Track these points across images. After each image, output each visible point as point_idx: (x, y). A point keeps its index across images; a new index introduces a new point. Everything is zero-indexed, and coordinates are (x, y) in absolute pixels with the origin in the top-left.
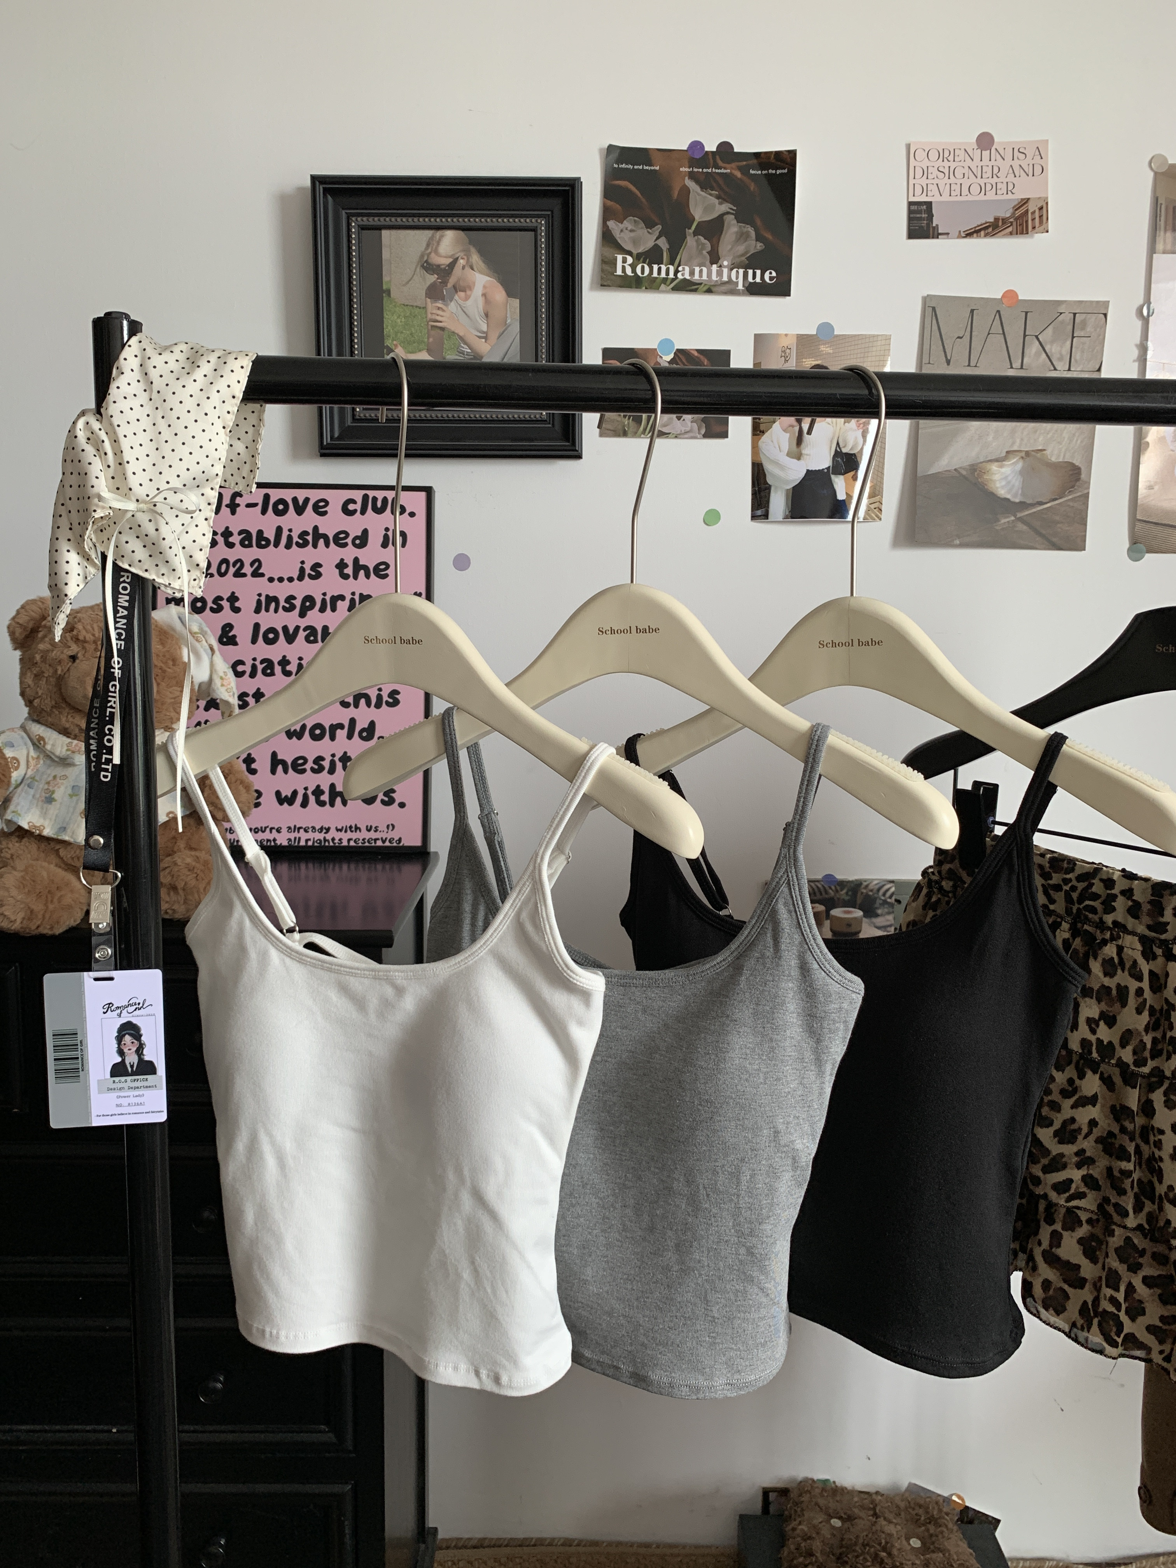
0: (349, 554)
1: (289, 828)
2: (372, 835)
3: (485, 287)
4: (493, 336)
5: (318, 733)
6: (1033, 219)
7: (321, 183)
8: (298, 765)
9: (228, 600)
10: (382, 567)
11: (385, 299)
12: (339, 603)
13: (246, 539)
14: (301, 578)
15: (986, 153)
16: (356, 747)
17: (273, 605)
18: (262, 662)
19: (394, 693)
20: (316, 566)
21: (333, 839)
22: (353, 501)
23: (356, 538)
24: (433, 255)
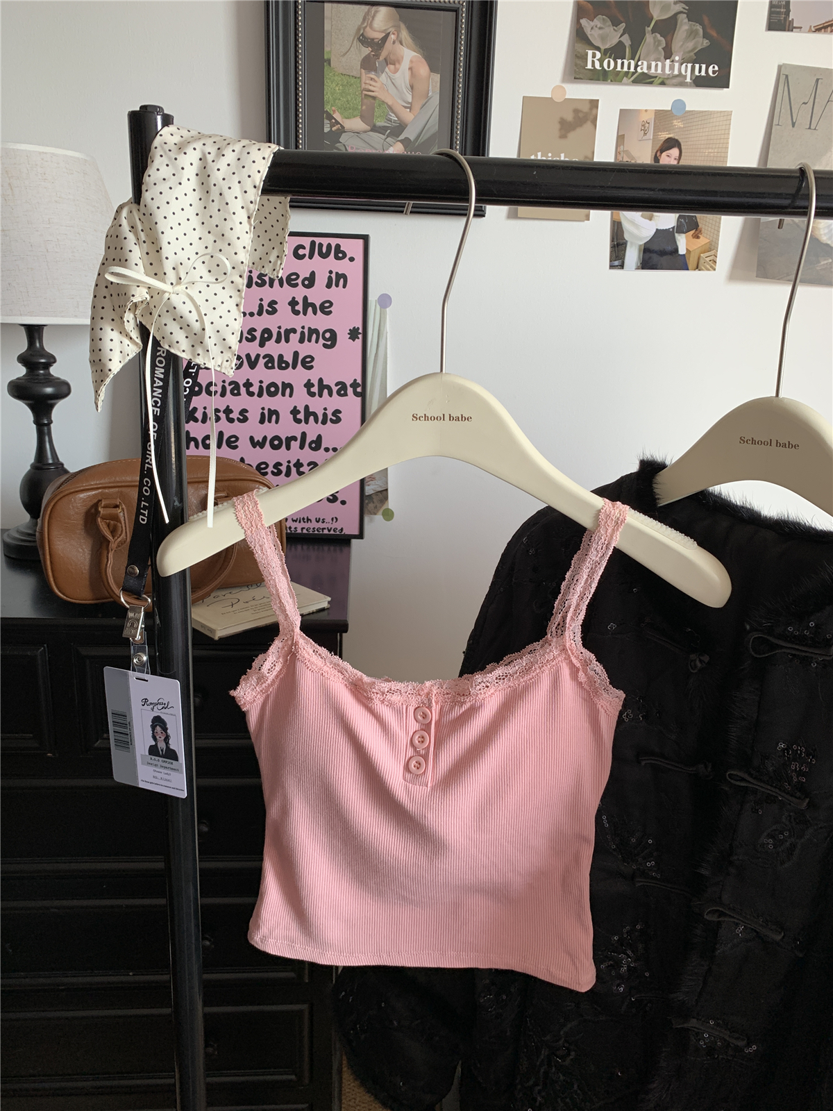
0: (300, 293)
2: (321, 525)
3: (411, 61)
4: (417, 107)
5: (276, 443)
10: (327, 305)
11: (326, 68)
12: (292, 335)
14: (260, 313)
16: (307, 455)
18: (230, 384)
19: (337, 412)
20: (273, 303)
21: (290, 528)
22: (303, 247)
23: (305, 279)
24: (368, 29)
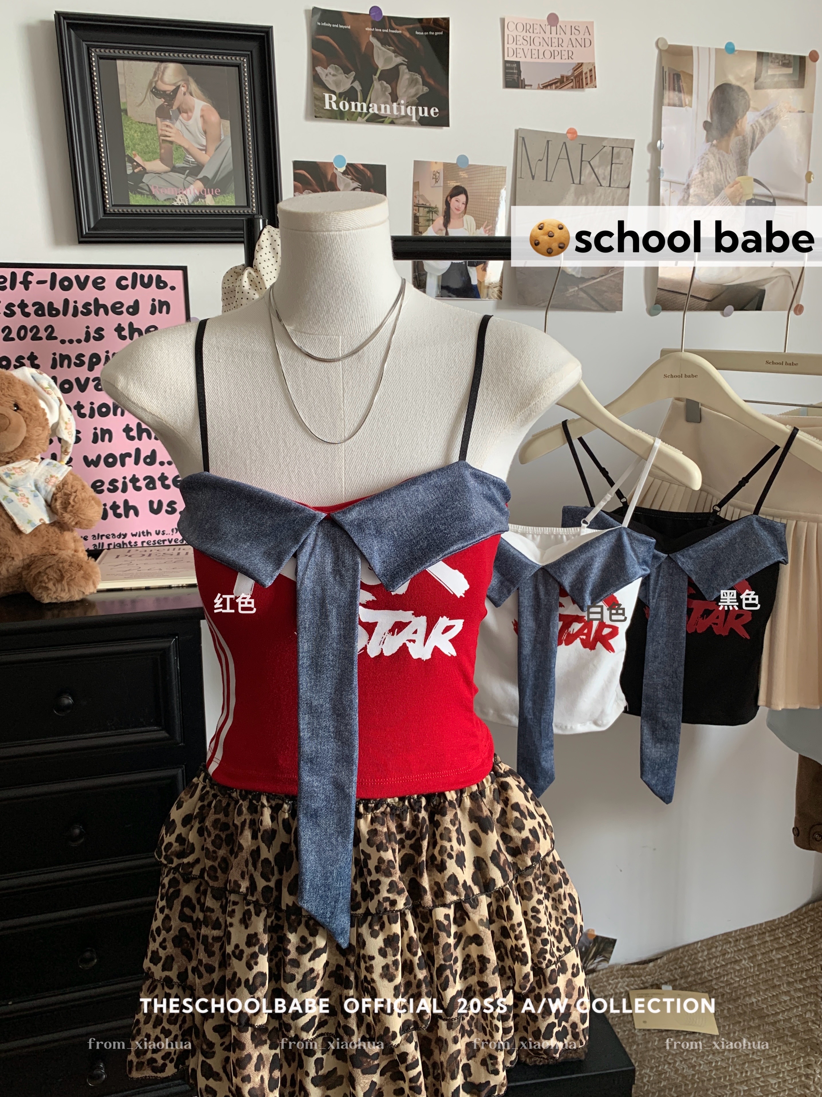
3: (202, 110)
4: (211, 149)
6: (586, 78)
7: (64, 18)
11: (123, 117)
14: (87, 339)
15: (554, 28)
17: (66, 362)
20: (99, 330)
22: (125, 279)
24: (159, 82)
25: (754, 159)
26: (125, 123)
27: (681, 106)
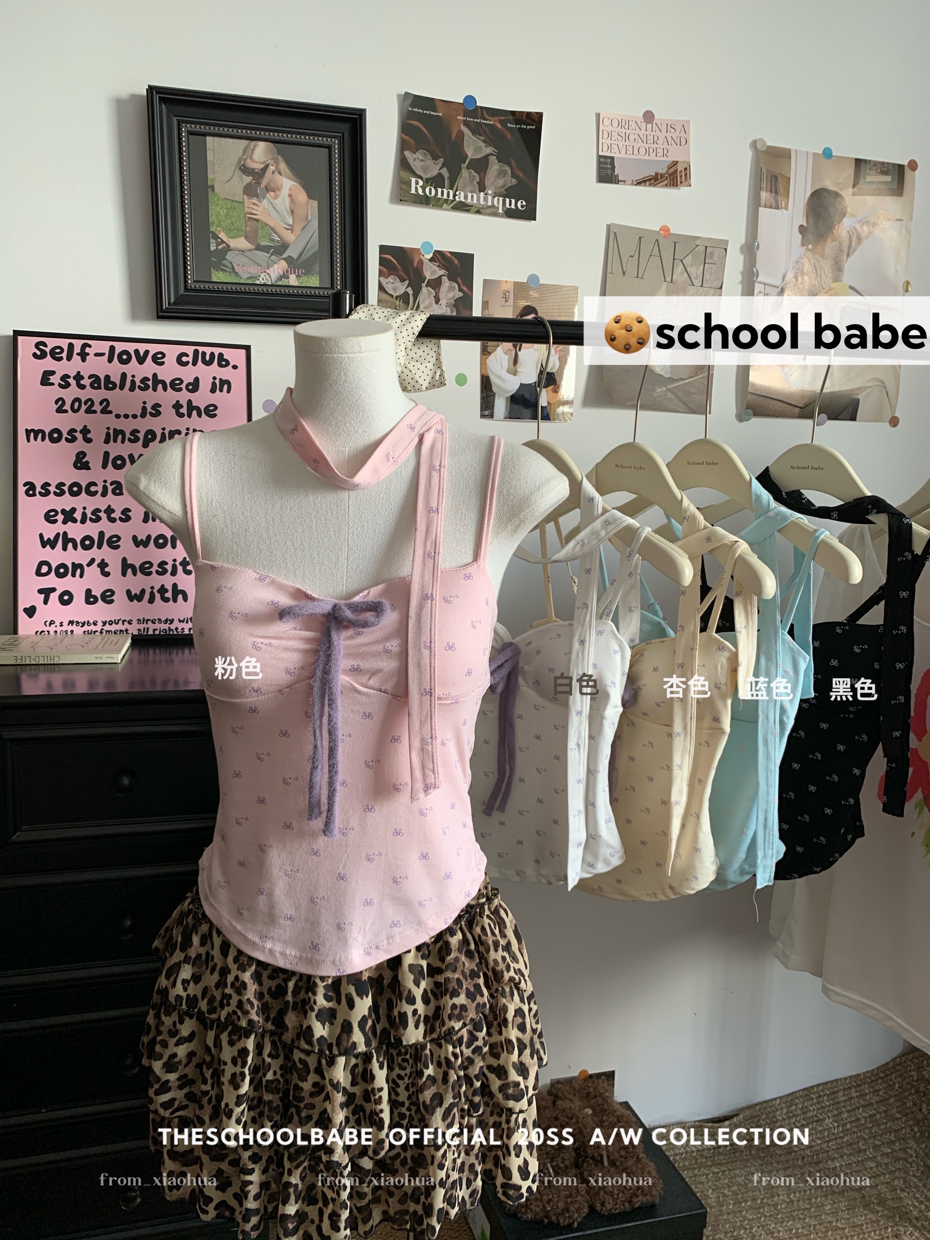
0: (184, 396)
1: (139, 620)
3: (290, 189)
5: (161, 542)
6: (681, 177)
7: (157, 93)
8: (145, 569)
9: (81, 432)
10: (212, 408)
11: (210, 193)
13: (96, 382)
14: (143, 415)
15: (649, 126)
17: (120, 437)
18: (111, 484)
20: (156, 406)
21: (177, 629)
22: (186, 355)
23: (189, 384)
24: (248, 160)
25: (849, 265)
26: (212, 199)
27: (777, 208)
